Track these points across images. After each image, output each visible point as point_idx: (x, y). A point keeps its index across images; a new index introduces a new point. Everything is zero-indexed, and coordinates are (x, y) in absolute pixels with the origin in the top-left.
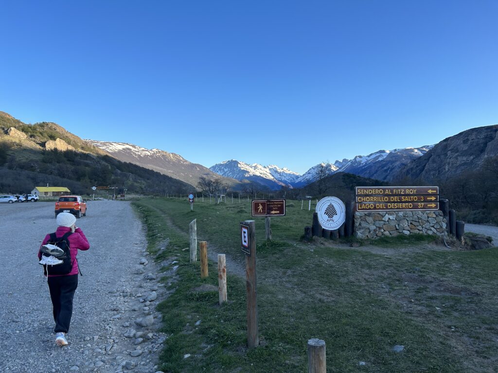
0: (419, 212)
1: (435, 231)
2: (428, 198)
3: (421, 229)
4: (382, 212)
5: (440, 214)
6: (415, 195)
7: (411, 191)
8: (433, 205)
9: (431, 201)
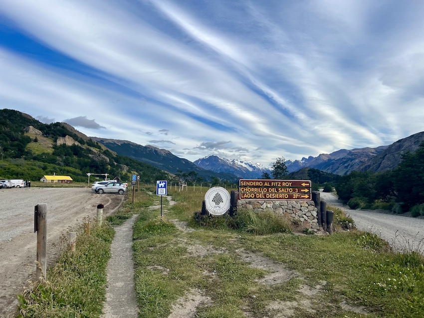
0: (293, 202)
1: (306, 218)
2: (302, 190)
3: (294, 216)
4: (260, 201)
5: (312, 204)
6: (291, 187)
7: (287, 184)
8: (307, 196)
9: (304, 193)
